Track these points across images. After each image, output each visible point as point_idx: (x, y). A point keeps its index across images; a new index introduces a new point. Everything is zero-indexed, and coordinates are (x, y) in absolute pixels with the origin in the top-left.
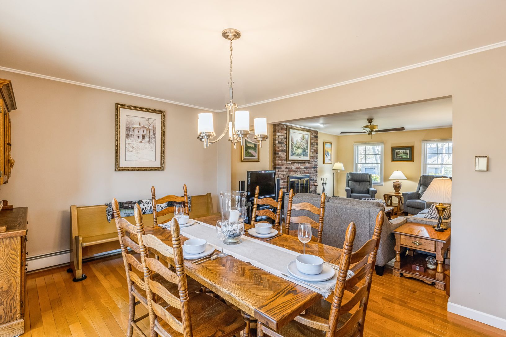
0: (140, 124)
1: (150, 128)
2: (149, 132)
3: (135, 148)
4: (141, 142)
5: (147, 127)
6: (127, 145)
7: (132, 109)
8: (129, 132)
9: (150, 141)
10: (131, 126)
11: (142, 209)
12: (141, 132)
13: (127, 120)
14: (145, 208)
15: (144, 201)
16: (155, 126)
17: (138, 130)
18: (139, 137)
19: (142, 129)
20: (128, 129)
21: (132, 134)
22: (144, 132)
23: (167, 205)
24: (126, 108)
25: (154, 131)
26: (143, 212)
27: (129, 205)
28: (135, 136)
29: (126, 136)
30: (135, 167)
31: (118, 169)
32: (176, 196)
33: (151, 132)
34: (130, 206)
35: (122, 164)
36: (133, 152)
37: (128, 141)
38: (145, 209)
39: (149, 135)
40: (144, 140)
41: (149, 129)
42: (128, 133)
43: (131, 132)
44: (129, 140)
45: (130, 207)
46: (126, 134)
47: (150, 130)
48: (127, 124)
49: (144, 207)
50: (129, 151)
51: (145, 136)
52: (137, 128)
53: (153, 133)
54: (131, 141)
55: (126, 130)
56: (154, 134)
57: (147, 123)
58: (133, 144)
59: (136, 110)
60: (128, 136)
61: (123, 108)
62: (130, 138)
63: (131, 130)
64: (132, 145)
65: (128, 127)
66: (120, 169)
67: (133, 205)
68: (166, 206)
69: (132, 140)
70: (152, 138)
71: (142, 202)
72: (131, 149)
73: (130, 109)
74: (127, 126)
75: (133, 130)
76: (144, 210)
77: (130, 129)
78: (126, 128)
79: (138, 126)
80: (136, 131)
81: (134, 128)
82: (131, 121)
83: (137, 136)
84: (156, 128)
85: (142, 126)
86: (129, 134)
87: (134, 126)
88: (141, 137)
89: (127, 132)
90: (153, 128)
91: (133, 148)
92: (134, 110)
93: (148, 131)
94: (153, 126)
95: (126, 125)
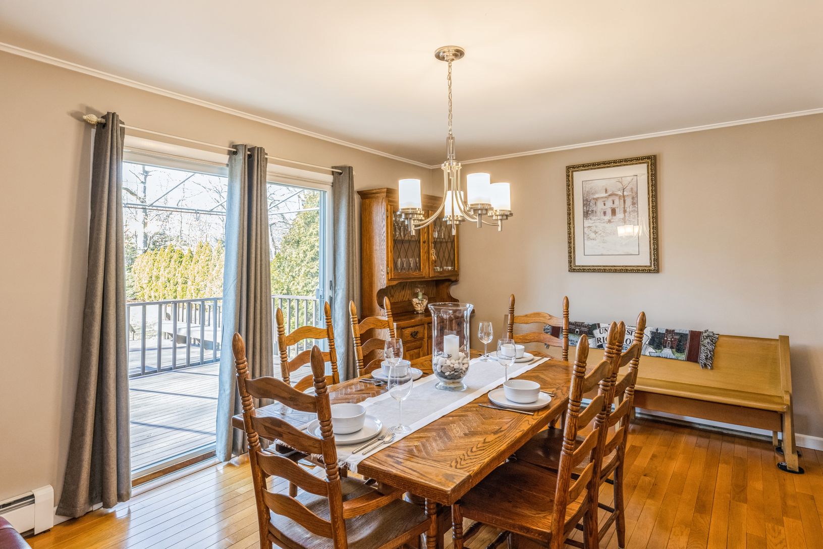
0: (606, 190)
1: (625, 193)
2: (624, 201)
3: (600, 232)
4: (609, 221)
5: (620, 193)
6: (585, 229)
7: (592, 169)
8: (588, 207)
9: (627, 218)
10: (592, 197)
11: (598, 339)
12: (609, 204)
13: (584, 189)
14: (603, 338)
15: (602, 325)
16: (635, 189)
17: (604, 201)
18: (605, 213)
19: (610, 199)
20: (586, 202)
21: (594, 209)
22: (613, 203)
23: (649, 342)
24: (582, 170)
25: (633, 198)
26: (599, 344)
27: (576, 328)
28: (598, 213)
29: (584, 215)
30: (600, 266)
31: (573, 269)
32: (550, 316)
33: (629, 201)
34: (577, 330)
35: (580, 261)
36: (596, 240)
37: (588, 223)
38: (602, 340)
39: (624, 208)
40: (614, 217)
41: (624, 196)
42: (588, 209)
43: (593, 207)
44: (590, 220)
45: (577, 332)
46: (584, 212)
47: (626, 199)
48: (585, 196)
49: (601, 336)
50: (589, 238)
51: (617, 210)
52: (602, 198)
53: (633, 202)
54: (593, 222)
55: (584, 205)
56: (633, 204)
57: (620, 186)
58: (596, 226)
59: (598, 168)
60: (586, 214)
61: (578, 171)
62: (591, 217)
63: (591, 204)
64: (594, 229)
65: (587, 200)
66: (576, 268)
67: (582, 328)
68: (647, 343)
69: (594, 220)
70: (630, 213)
71: (599, 327)
72: (593, 235)
73: (588, 169)
74: (585, 199)
75: (594, 203)
76: (601, 342)
77: (590, 202)
78: (584, 201)
79: (604, 195)
80: (600, 205)
81: (596, 199)
82: (591, 188)
83: (602, 213)
84: (637, 193)
85: (610, 193)
86: (588, 211)
87: (596, 196)
88: (609, 212)
89: (585, 208)
90: (630, 193)
91: (596, 232)
92: (595, 169)
93: (622, 201)
94: (632, 189)
95: (583, 197)
